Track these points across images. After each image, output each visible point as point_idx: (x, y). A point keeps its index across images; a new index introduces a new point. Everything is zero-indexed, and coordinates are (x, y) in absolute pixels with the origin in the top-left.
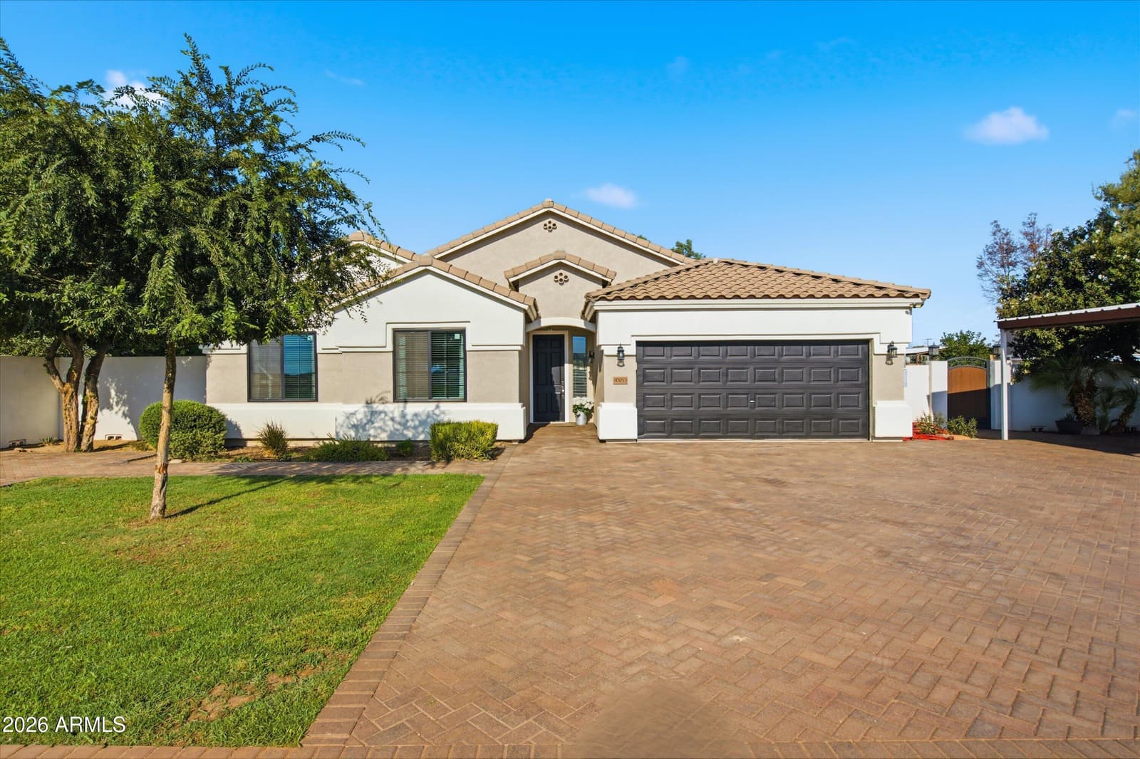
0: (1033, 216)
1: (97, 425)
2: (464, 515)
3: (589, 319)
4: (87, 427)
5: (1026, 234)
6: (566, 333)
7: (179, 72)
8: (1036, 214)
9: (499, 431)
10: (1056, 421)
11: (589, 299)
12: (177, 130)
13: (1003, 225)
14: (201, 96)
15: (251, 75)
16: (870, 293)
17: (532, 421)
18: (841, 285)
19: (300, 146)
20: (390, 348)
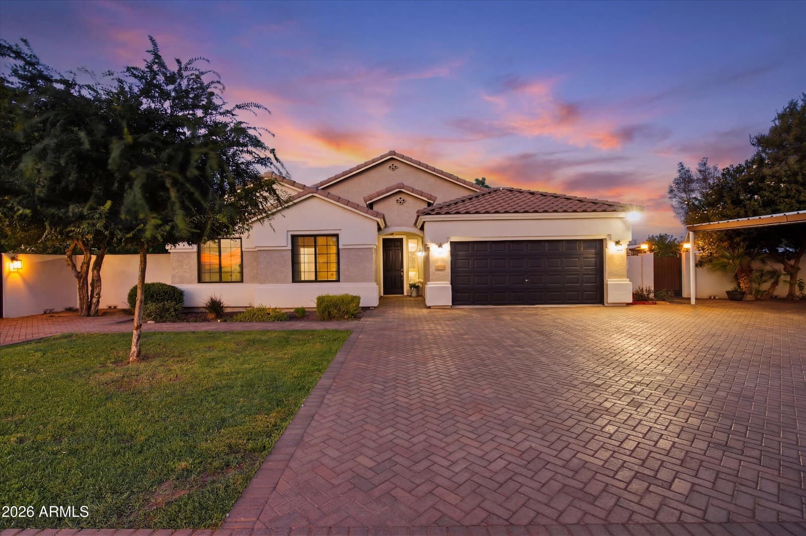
0: (705, 159)
1: (100, 299)
2: (339, 357)
3: (419, 228)
4: (95, 300)
5: (700, 171)
6: (404, 237)
7: (145, 60)
8: (707, 158)
9: (361, 301)
10: (727, 292)
11: (420, 213)
12: (144, 101)
13: (686, 166)
14: (161, 78)
15: (195, 65)
16: (604, 208)
17: (382, 295)
18: (584, 203)
19: (228, 112)
20: (290, 247)
